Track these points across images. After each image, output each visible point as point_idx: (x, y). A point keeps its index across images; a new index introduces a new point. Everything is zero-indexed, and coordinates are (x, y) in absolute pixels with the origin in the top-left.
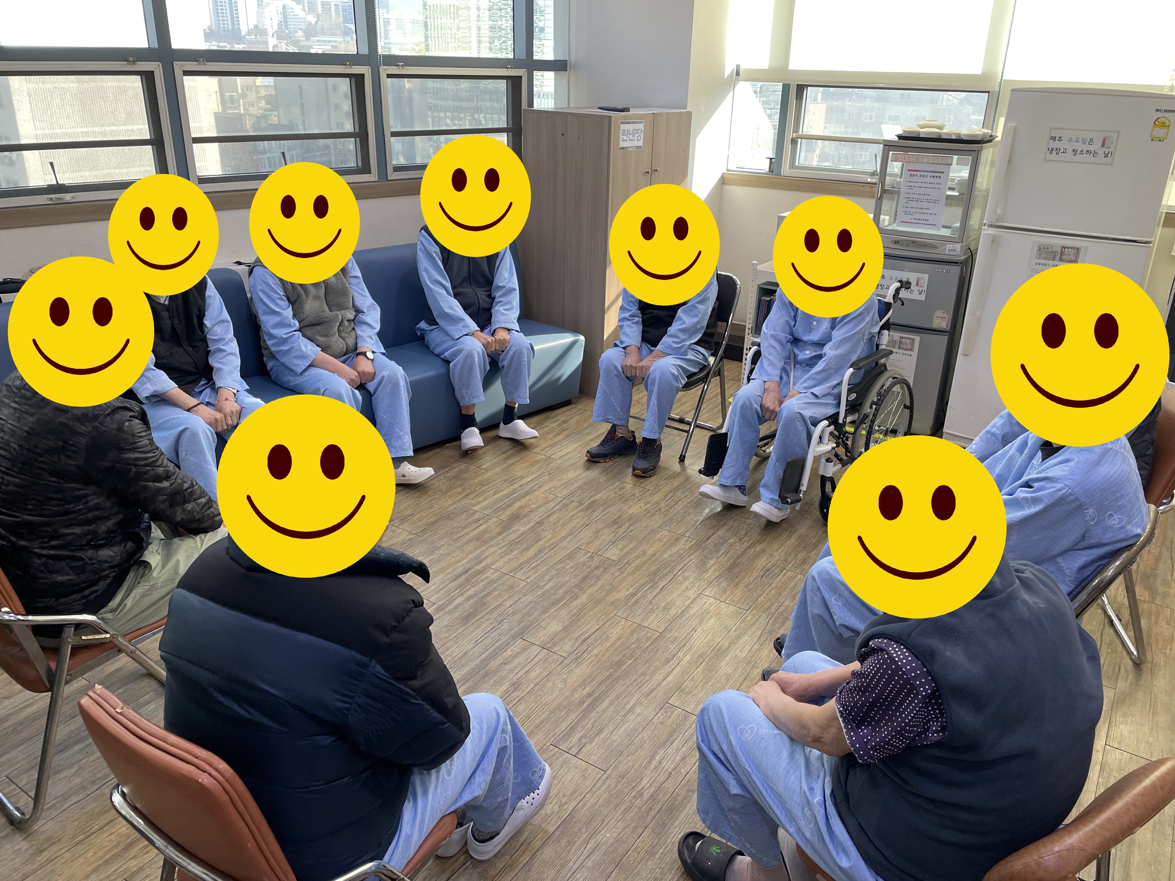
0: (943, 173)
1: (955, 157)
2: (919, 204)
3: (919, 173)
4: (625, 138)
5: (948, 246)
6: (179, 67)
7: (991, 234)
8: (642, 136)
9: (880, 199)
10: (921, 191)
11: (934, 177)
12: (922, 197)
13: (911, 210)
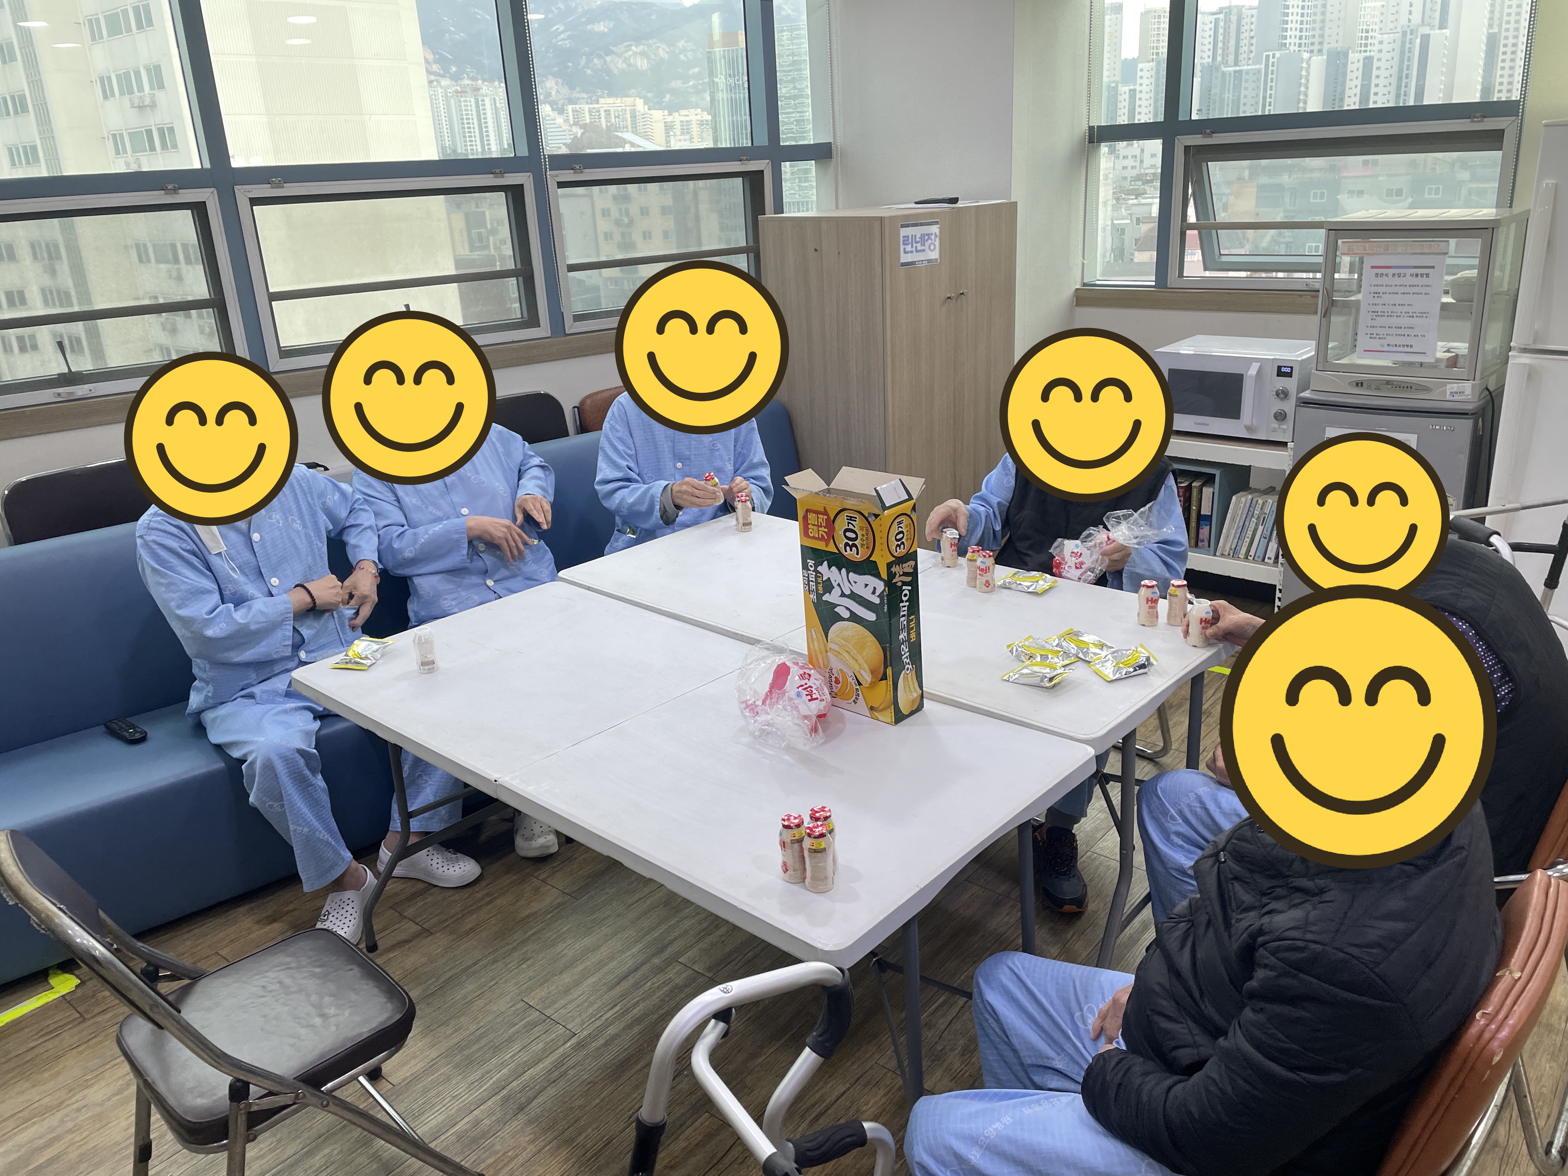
0: (1433, 267)
1: (1453, 242)
2: (1394, 321)
3: (1390, 272)
4: (909, 248)
5: (1449, 386)
6: (243, 193)
7: (1525, 364)
8: (937, 243)
9: (1326, 314)
10: (1398, 299)
11: (1417, 275)
12: (1398, 309)
13: (1381, 331)
